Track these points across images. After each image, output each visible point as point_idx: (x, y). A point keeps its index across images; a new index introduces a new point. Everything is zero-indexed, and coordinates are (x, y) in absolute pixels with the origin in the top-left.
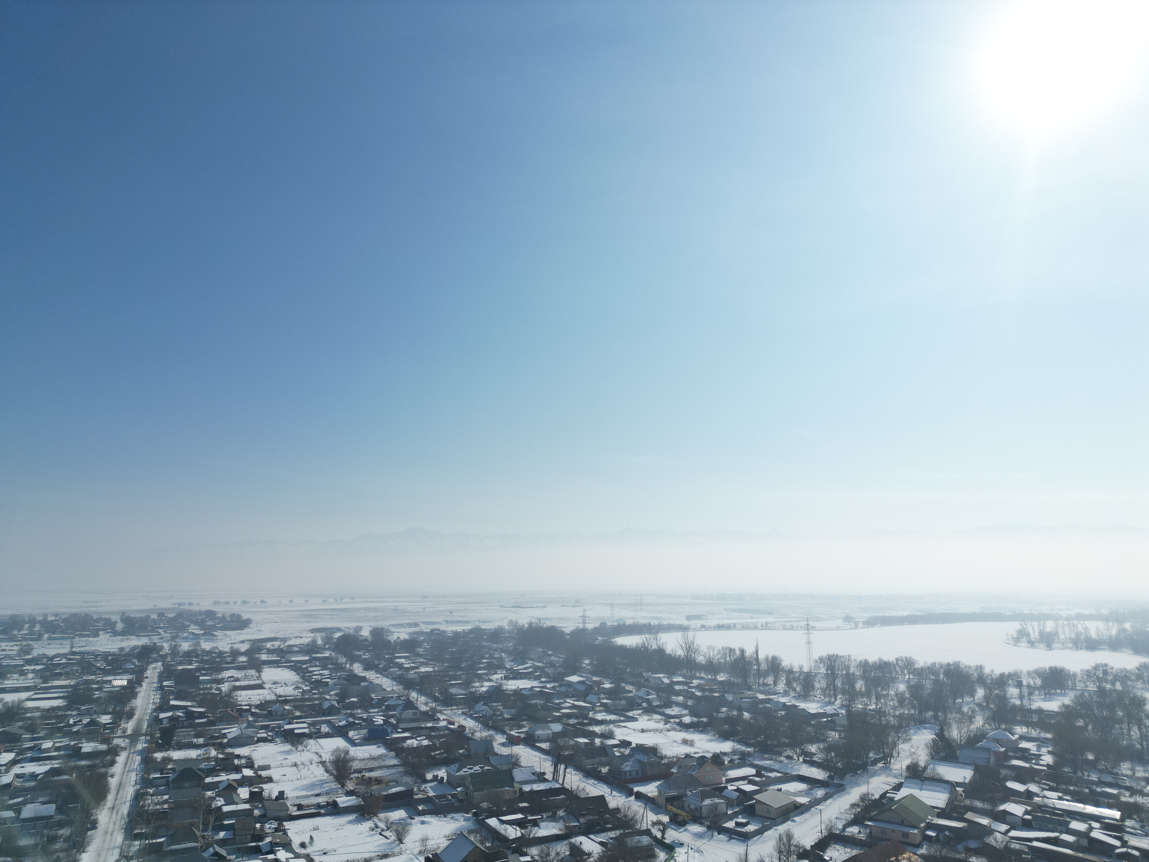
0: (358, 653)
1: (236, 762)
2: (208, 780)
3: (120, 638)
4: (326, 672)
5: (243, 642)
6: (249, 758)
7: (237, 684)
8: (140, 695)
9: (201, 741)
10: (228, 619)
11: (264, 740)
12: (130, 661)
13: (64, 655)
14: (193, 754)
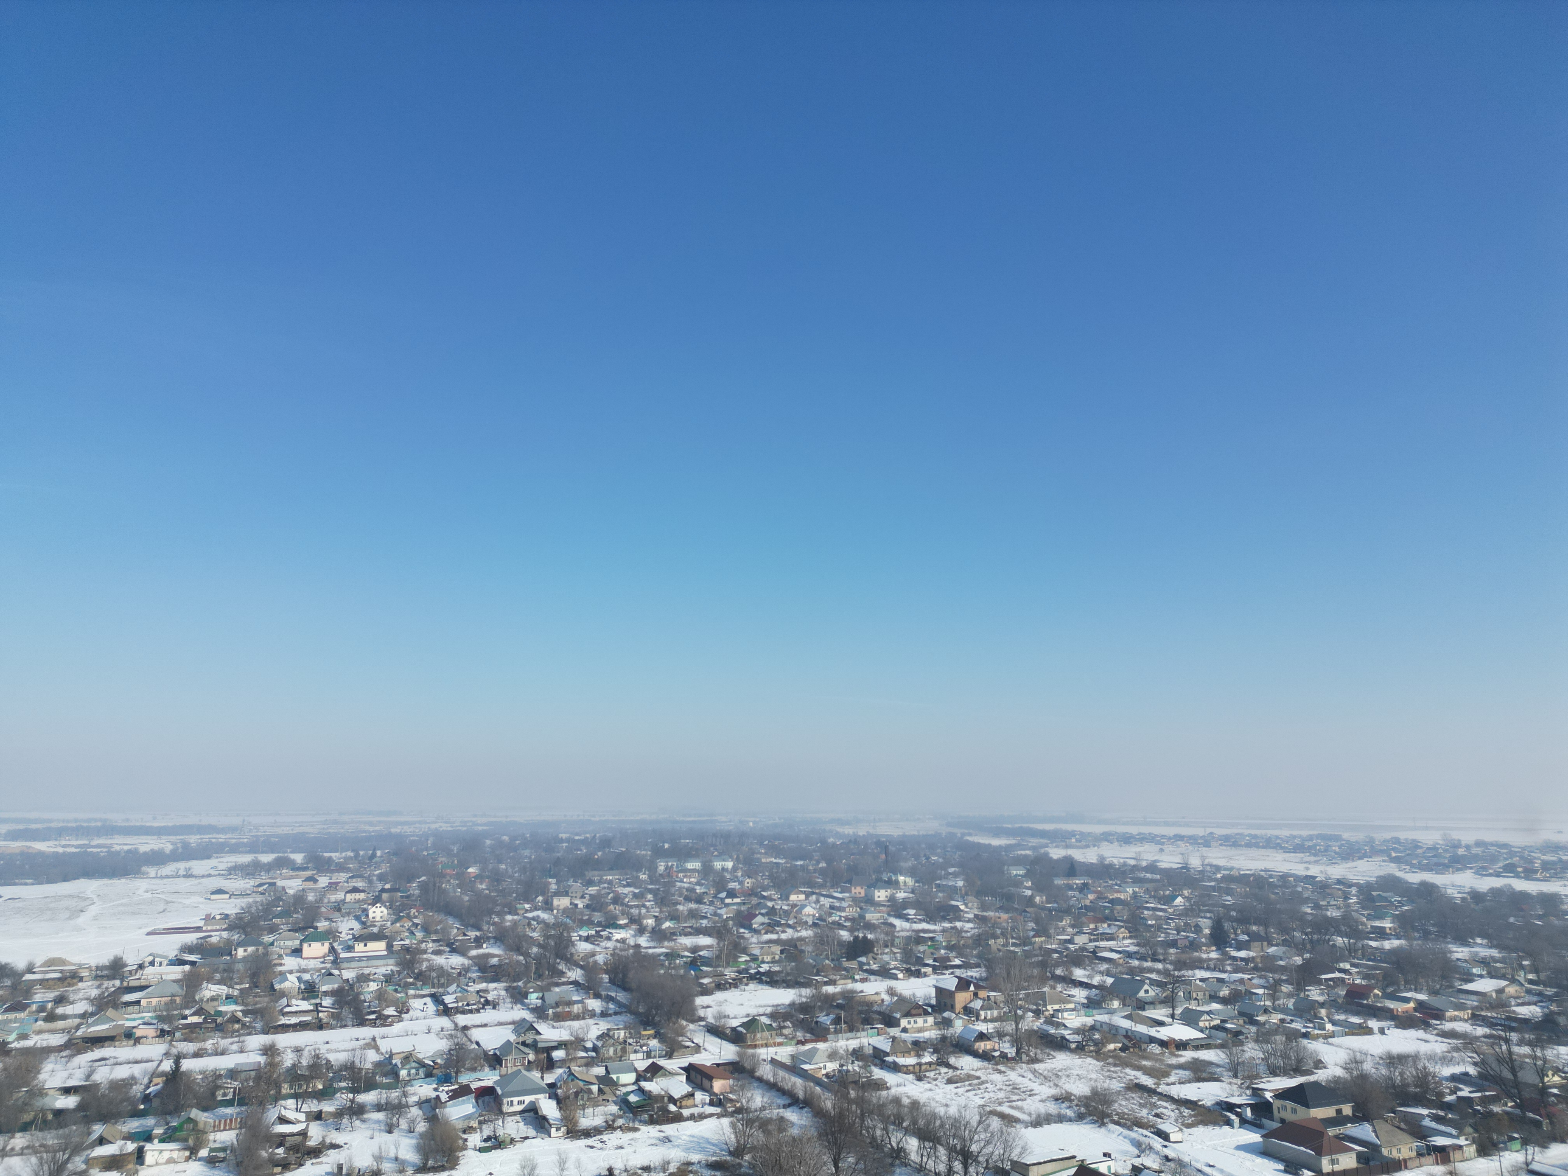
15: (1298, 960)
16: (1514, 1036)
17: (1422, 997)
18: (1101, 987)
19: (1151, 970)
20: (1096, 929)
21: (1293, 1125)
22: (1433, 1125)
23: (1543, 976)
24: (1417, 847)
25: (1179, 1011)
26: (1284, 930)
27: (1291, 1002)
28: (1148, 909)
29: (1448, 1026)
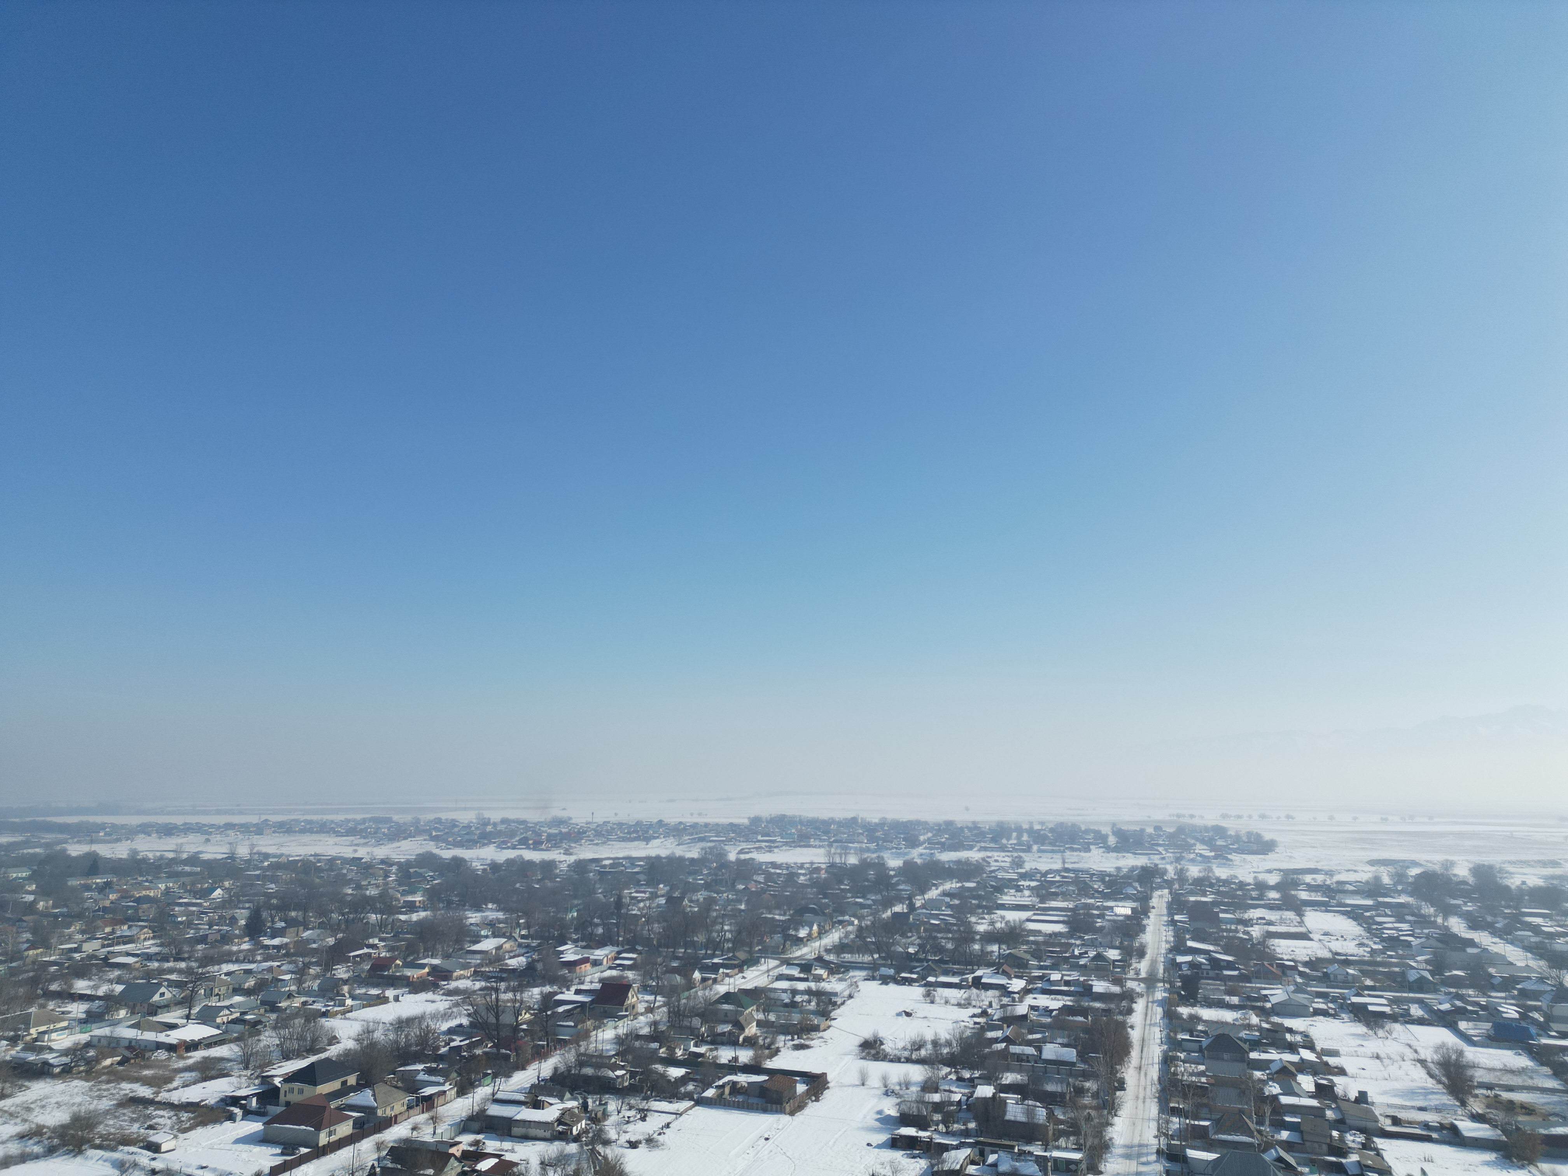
0: (1453, 902)
1: (1288, 1036)
2: (1254, 1055)
3: (1115, 854)
4: (1405, 926)
5: (1270, 871)
6: (1305, 1035)
7: (1272, 929)
8: (1149, 929)
9: (1235, 1000)
10: (1245, 839)
11: (1324, 1013)
12: (1130, 885)
13: (1057, 872)
14: (1228, 1016)
15: (331, 941)
16: (503, 985)
17: (436, 961)
18: (107, 998)
19: (171, 971)
20: (113, 932)
21: (297, 1105)
22: (426, 1077)
23: (532, 930)
24: (455, 826)
25: (195, 1010)
26: (323, 912)
27: (315, 986)
28: (180, 905)
29: (453, 985)
